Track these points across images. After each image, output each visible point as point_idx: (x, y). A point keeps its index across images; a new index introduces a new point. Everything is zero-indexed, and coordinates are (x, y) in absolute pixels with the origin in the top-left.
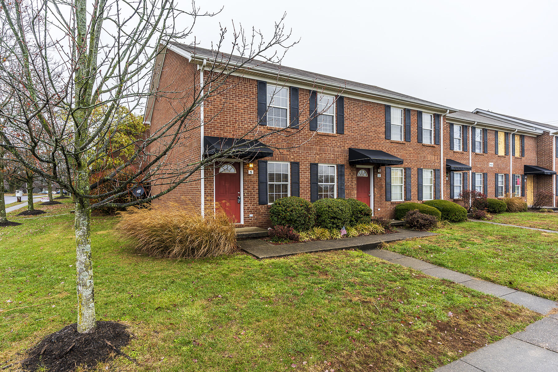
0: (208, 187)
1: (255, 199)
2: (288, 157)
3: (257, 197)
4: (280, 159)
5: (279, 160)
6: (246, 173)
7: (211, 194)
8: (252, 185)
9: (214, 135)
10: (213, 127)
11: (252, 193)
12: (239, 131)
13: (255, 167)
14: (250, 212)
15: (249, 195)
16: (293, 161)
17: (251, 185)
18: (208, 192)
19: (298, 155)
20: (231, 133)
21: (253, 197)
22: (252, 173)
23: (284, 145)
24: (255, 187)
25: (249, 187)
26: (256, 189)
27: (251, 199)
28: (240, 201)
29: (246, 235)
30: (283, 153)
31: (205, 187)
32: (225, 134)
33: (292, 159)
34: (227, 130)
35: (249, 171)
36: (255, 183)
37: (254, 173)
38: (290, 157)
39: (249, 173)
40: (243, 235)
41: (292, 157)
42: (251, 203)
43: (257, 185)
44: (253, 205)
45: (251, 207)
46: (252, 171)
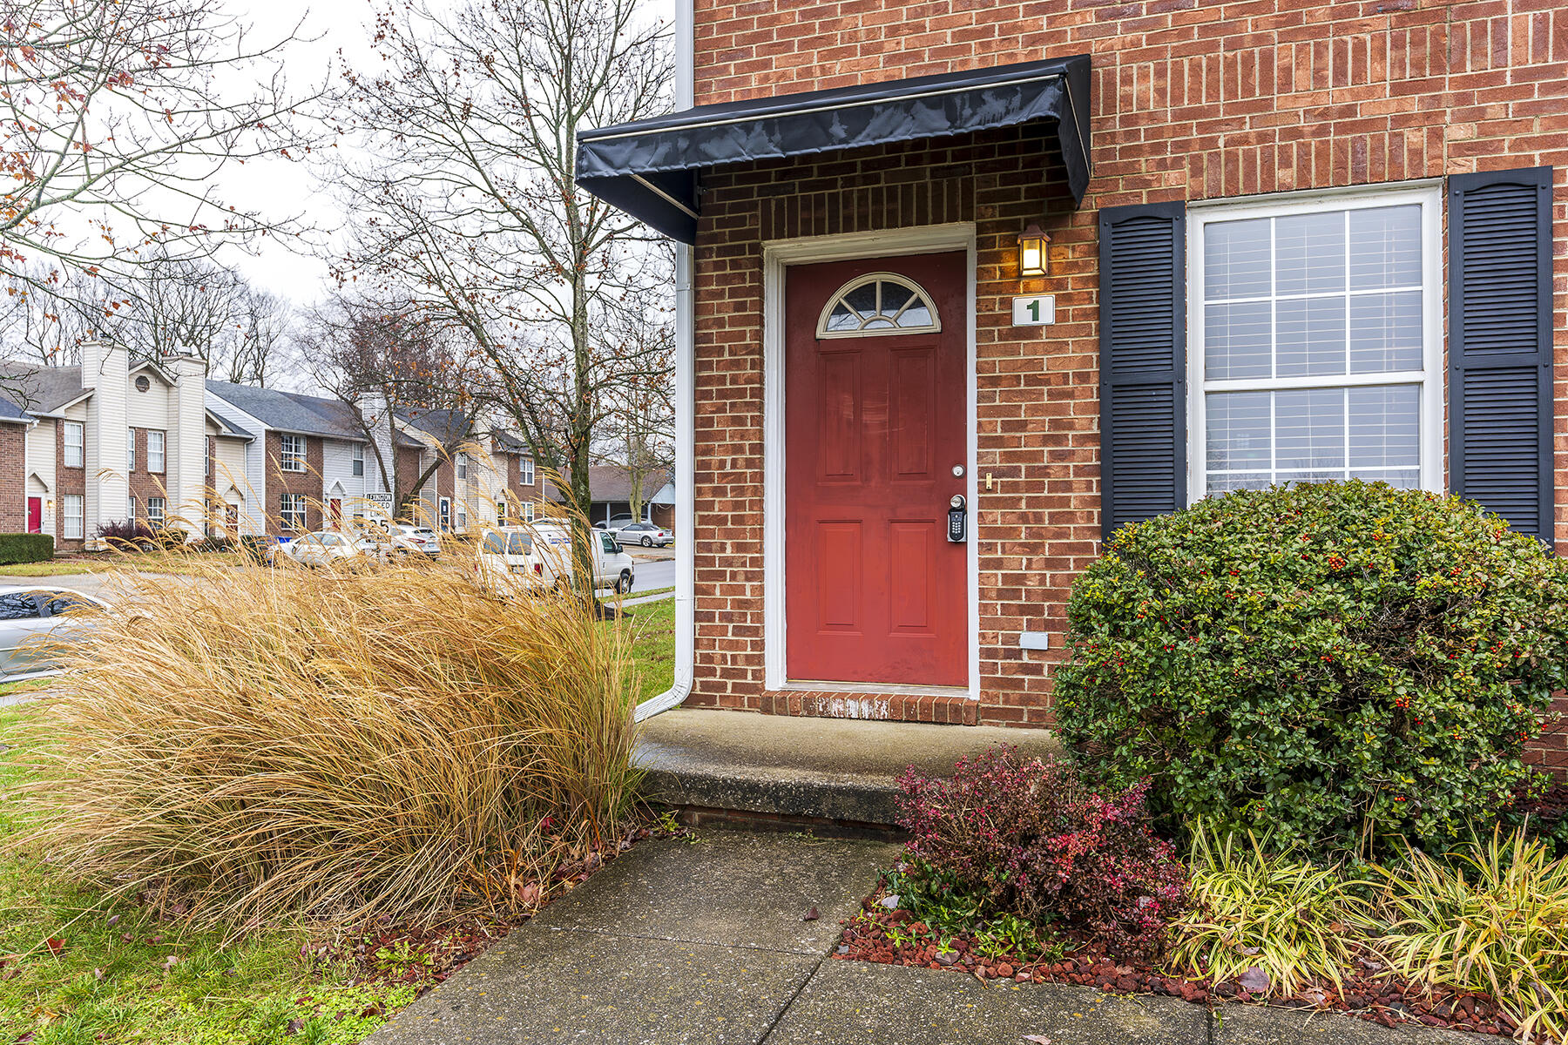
0: (721, 435)
1: (1070, 517)
2: (1414, 137)
3: (1085, 502)
4: (1323, 175)
5: (1304, 184)
6: (997, 320)
7: (740, 477)
8: (1045, 410)
9: (760, 90)
10: (755, 38)
11: (1044, 472)
12: (938, 25)
13: (1072, 266)
14: (1023, 610)
15: (1014, 487)
16: (1470, 165)
17: (1034, 410)
18: (722, 464)
19: (1537, 108)
20: (878, 48)
21: (1049, 502)
22: (1047, 316)
23: (1360, 47)
24: (1071, 426)
25: (1022, 426)
26: (1082, 440)
27: (1038, 518)
28: (957, 529)
29: (774, 792)
30: (1350, 110)
31: (698, 437)
32: (839, 68)
33: (1461, 149)
34: (853, 37)
35: (1021, 304)
36: (1070, 395)
37: (1061, 316)
38: (1436, 135)
39: (1022, 317)
40: (752, 789)
41: (1459, 132)
42: (1034, 549)
43: (1084, 409)
44: (1050, 564)
45: (1037, 576)
46: (1047, 303)
